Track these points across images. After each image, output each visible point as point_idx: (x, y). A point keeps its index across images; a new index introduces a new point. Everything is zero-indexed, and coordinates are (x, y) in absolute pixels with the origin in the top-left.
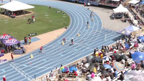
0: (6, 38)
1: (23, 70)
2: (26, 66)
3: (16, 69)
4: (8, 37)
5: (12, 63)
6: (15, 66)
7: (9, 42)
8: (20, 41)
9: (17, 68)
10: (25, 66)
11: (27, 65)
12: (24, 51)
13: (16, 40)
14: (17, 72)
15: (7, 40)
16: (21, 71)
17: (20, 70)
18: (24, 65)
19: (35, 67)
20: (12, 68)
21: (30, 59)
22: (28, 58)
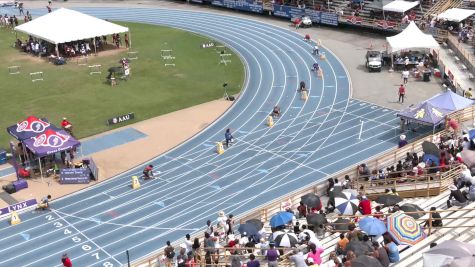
1: (90, 234)
2: (99, 222)
3: (67, 232)
5: (53, 211)
6: (61, 222)
7: (46, 143)
8: (81, 141)
9: (70, 229)
10: (95, 223)
11: (104, 218)
12: (94, 174)
13: (68, 137)
14: (70, 242)
15: (38, 135)
16: (83, 239)
17: (80, 236)
18: (91, 219)
19: (129, 225)
20: (52, 227)
21: (112, 198)
22: (105, 197)
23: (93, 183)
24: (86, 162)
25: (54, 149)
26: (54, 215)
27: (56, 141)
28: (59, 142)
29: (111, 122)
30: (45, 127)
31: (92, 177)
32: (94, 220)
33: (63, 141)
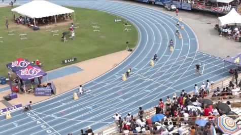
0: (22, 65)
1: (51, 124)
2: (56, 117)
3: (38, 122)
4: (25, 65)
5: (31, 111)
6: (35, 117)
7: (28, 73)
8: (47, 72)
9: (40, 121)
10: (53, 118)
11: (59, 115)
12: (54, 91)
13: (40, 70)
14: (40, 128)
15: (24, 69)
16: (47, 126)
17: (45, 125)
18: (52, 115)
19: (72, 119)
20: (30, 119)
21: (64, 104)
22: (60, 104)
23: (53, 95)
24: (49, 84)
25: (32, 76)
26: (31, 113)
27: (33, 72)
28: (35, 73)
29: (64, 62)
30: (27, 64)
31: (53, 92)
33: (37, 72)
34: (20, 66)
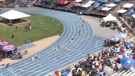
0: (4, 44)
1: (20, 74)
4: (6, 43)
5: (9, 67)
6: (12, 70)
7: (7, 48)
9: (14, 72)
10: (21, 71)
11: (24, 69)
12: (21, 56)
13: (13, 46)
15: (5, 46)
17: (17, 75)
18: (20, 69)
19: (31, 71)
20: (9, 72)
21: (26, 63)
22: (24, 63)
23: (21, 59)
24: (19, 53)
25: (10, 50)
26: (10, 69)
27: (10, 47)
32: (21, 70)
33: (12, 47)
34: (3, 44)
